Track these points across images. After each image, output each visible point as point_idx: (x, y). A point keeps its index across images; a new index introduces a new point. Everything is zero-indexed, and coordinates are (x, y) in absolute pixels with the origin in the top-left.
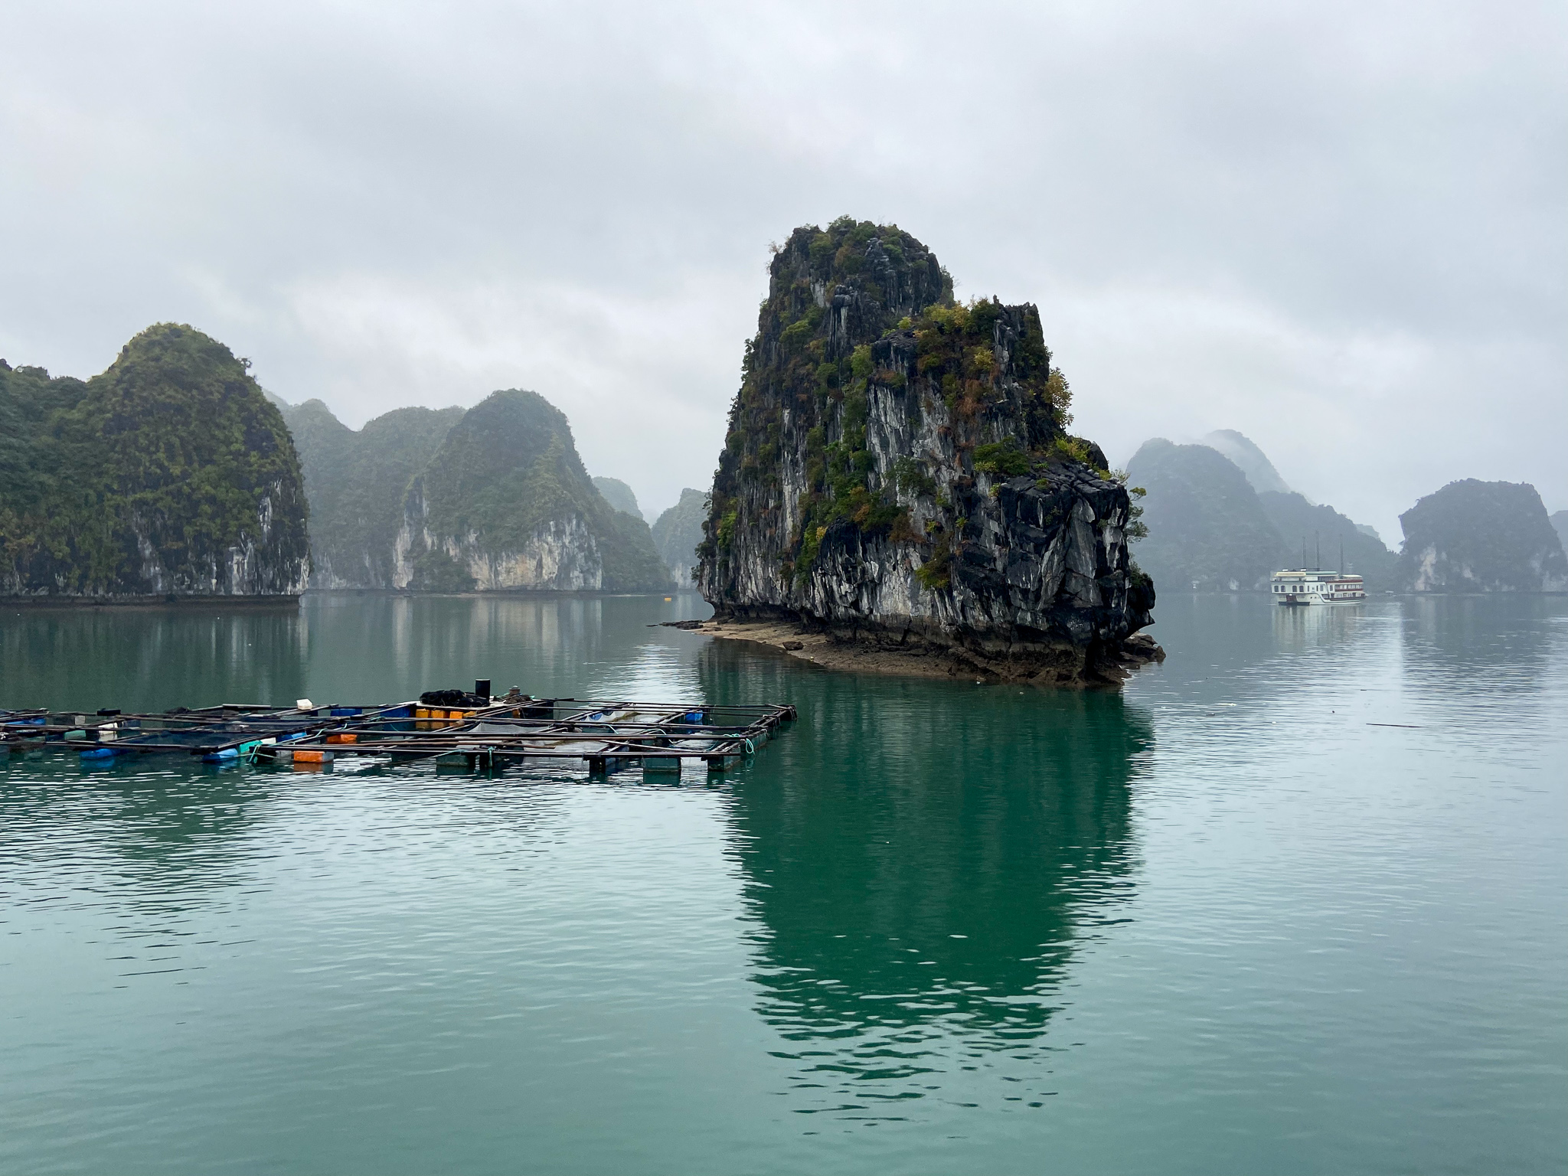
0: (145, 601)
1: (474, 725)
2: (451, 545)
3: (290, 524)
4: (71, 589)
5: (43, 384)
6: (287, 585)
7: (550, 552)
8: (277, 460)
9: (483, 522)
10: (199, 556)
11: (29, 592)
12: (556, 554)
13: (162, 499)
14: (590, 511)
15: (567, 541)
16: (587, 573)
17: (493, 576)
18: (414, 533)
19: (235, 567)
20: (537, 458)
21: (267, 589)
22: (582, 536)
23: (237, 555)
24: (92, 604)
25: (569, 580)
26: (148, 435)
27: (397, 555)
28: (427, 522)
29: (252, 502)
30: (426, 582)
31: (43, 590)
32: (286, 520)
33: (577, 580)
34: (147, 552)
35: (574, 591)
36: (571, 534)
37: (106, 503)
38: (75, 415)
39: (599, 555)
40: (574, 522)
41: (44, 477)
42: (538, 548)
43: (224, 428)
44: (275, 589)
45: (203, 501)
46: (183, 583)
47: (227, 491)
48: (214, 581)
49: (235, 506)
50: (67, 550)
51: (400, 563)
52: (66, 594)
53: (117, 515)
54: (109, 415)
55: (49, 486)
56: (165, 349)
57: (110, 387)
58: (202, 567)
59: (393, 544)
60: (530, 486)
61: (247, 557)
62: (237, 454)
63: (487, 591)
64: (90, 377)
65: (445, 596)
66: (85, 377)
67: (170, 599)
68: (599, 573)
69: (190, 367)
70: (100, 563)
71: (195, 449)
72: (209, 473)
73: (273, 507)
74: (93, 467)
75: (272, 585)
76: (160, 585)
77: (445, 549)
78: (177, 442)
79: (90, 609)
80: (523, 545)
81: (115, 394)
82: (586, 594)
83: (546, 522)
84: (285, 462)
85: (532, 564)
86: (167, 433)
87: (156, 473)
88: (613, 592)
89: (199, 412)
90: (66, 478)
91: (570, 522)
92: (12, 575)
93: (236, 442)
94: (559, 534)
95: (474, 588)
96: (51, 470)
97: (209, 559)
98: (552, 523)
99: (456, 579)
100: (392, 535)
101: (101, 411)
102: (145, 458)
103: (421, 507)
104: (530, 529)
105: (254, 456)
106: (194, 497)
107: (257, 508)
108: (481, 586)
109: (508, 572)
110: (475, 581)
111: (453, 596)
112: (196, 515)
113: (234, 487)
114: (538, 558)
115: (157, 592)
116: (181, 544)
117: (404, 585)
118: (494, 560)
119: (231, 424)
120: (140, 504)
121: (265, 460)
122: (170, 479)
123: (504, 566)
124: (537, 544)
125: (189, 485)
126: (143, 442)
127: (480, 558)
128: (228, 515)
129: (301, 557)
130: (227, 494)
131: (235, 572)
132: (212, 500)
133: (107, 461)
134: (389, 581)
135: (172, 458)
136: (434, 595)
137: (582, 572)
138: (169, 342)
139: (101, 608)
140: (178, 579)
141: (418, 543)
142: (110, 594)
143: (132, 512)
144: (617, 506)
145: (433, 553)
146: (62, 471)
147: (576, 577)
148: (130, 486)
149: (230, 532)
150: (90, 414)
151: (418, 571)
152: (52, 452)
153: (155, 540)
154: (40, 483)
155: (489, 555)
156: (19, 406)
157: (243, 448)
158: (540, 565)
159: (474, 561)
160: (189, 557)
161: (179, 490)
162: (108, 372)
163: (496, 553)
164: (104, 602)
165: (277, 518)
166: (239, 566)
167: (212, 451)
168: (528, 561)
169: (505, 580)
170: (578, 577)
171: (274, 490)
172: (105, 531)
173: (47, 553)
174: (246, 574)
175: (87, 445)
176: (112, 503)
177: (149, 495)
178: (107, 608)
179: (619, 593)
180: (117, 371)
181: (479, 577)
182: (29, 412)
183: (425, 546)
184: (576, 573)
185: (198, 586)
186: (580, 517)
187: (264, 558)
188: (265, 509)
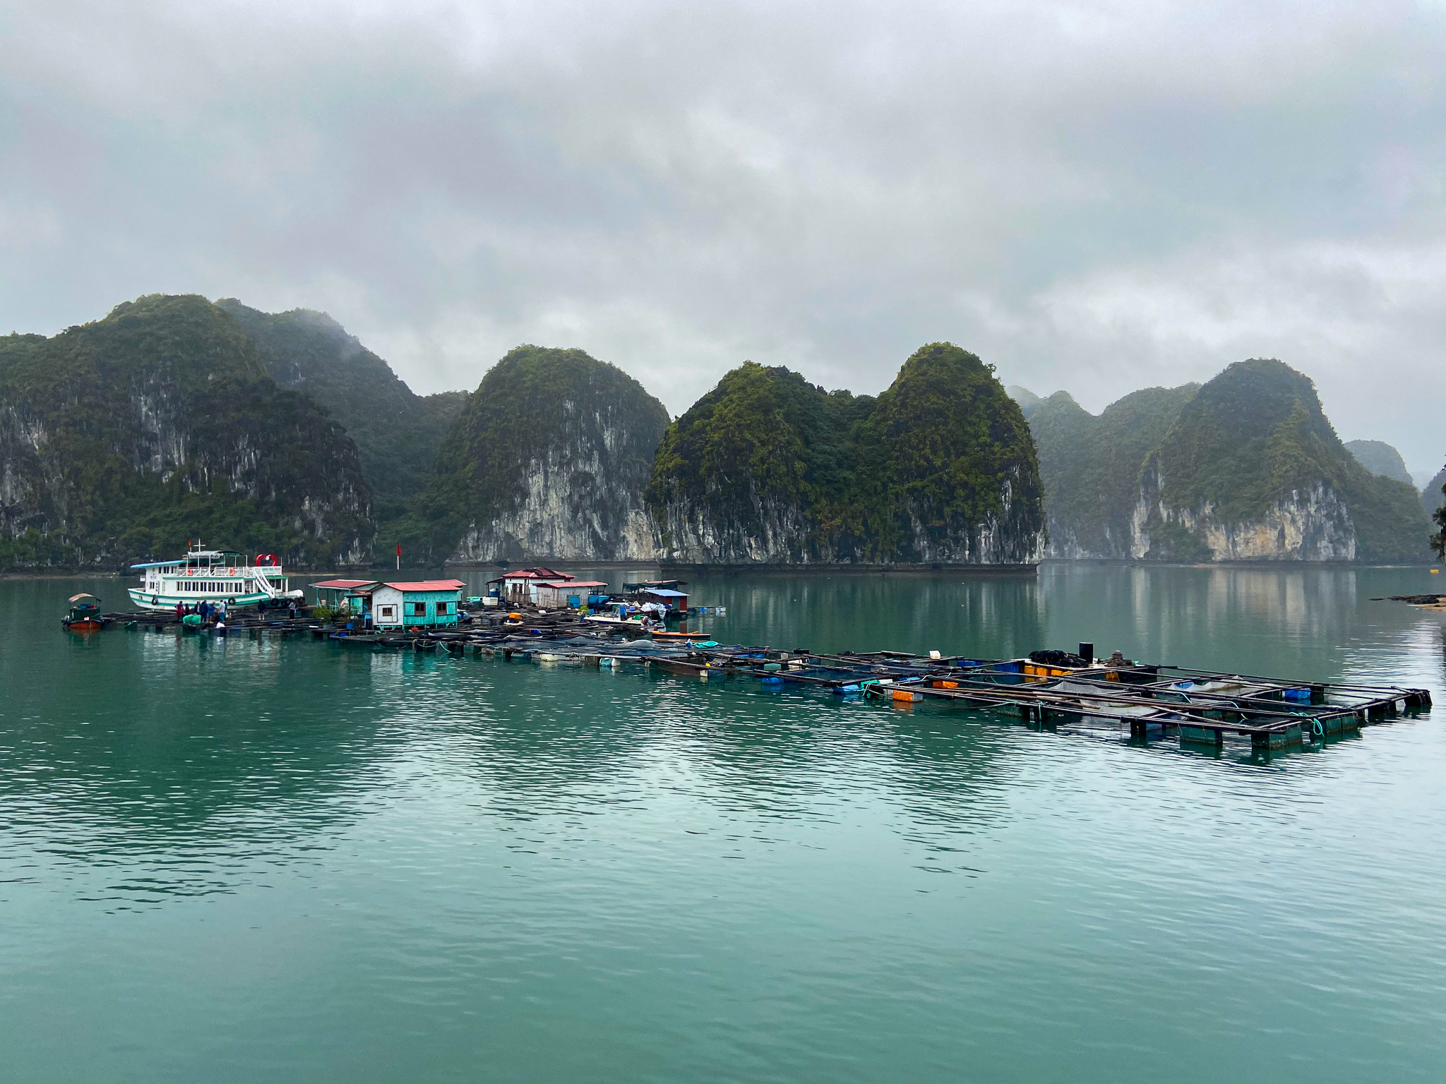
0: (917, 568)
1: (1057, 682)
2: (1187, 517)
3: (1028, 503)
4: (866, 559)
5: (847, 402)
6: (1025, 556)
7: (1293, 521)
8: (1016, 449)
9: (1220, 493)
10: (955, 532)
11: (838, 561)
12: (1300, 523)
13: (928, 486)
14: (1341, 477)
15: (1312, 510)
16: (1337, 543)
17: (1230, 546)
18: (1150, 507)
19: (983, 540)
20: (1276, 426)
21: (1009, 560)
22: (1330, 504)
23: (985, 530)
24: (881, 571)
25: (1317, 551)
26: (918, 436)
27: (1134, 527)
28: (1162, 496)
29: (996, 485)
30: (1163, 553)
31: (847, 559)
32: (1024, 499)
33: (1325, 550)
34: (918, 529)
35: (1321, 562)
36: (1317, 503)
37: (889, 491)
38: (868, 424)
39: (1352, 524)
40: (1321, 490)
41: (847, 474)
42: (1279, 517)
43: (975, 424)
44: (1015, 559)
45: (958, 487)
46: (944, 555)
47: (976, 477)
48: (967, 552)
49: (982, 490)
50: (863, 528)
51: (1137, 534)
52: (862, 563)
53: (897, 500)
54: (891, 422)
55: (851, 480)
56: (931, 365)
57: (891, 400)
58: (958, 541)
59: (1131, 517)
60: (1269, 455)
61: (992, 533)
62: (983, 446)
63: (1224, 562)
64: (879, 393)
65: (1182, 566)
66: (875, 395)
67: (936, 567)
68: (1352, 543)
69: (949, 377)
70: (885, 539)
71: (953, 444)
72: (963, 463)
73: (1012, 488)
74: (880, 464)
75: (1013, 556)
76: (927, 556)
77: (1180, 521)
78: (937, 437)
79: (879, 574)
80: (1263, 515)
81: (895, 405)
82: (1336, 565)
83: (1287, 491)
84: (1022, 449)
85: (1273, 534)
86: (932, 432)
87: (923, 465)
88: (1368, 564)
89: (954, 413)
90: (861, 473)
91: (1315, 489)
92: (827, 548)
93: (984, 436)
94: (1303, 502)
95: (1210, 559)
96: (852, 468)
97: (962, 533)
98: (1294, 491)
99: (1193, 550)
100: (1130, 509)
101: (885, 419)
102: (916, 454)
103: (1157, 481)
104: (1270, 499)
105: (997, 447)
106: (952, 483)
107: (1000, 490)
108: (1218, 557)
109: (1247, 542)
110: (1212, 552)
111: (1190, 566)
112: (953, 498)
113: (982, 473)
114: (1279, 527)
115: (925, 561)
116: (942, 523)
117: (1142, 556)
118: (1231, 531)
119: (980, 421)
120: (911, 491)
121: (1006, 449)
122: (932, 469)
123: (1242, 537)
124: (1278, 514)
125: (947, 473)
126: (914, 441)
127: (1217, 529)
128: (977, 497)
129: (1037, 531)
130: (978, 480)
131: (983, 545)
132: (964, 485)
133: (890, 458)
134: (1128, 553)
135: (934, 453)
136: (1170, 566)
137: (1331, 542)
138: (934, 359)
139: (886, 574)
140: (940, 551)
141: (1154, 516)
142: (893, 563)
143: (907, 498)
144: (1376, 472)
145: (1169, 525)
146: (859, 468)
147: (1324, 547)
148: (905, 477)
149: (979, 511)
150: (878, 423)
151: (1154, 543)
152: (852, 454)
153: (924, 521)
154: (845, 478)
155: (1226, 525)
156: (832, 421)
157: (989, 440)
158: (1282, 535)
159: (1211, 532)
160: (948, 532)
161: (941, 479)
162: (890, 389)
163: (1234, 523)
164: (888, 569)
165: (1016, 498)
166: (986, 539)
167: (966, 445)
168: (1269, 531)
169: (1243, 551)
170: (1327, 547)
171: (1013, 474)
172: (888, 513)
173: (849, 531)
174: (992, 546)
175: (875, 447)
176: (893, 491)
177: (918, 484)
178: (890, 574)
179: (1375, 563)
180: (897, 386)
181: (1216, 547)
182: (839, 425)
183: (1161, 519)
184: (1324, 543)
185: (955, 557)
186: (1327, 484)
187: (1006, 532)
188: (1006, 490)
